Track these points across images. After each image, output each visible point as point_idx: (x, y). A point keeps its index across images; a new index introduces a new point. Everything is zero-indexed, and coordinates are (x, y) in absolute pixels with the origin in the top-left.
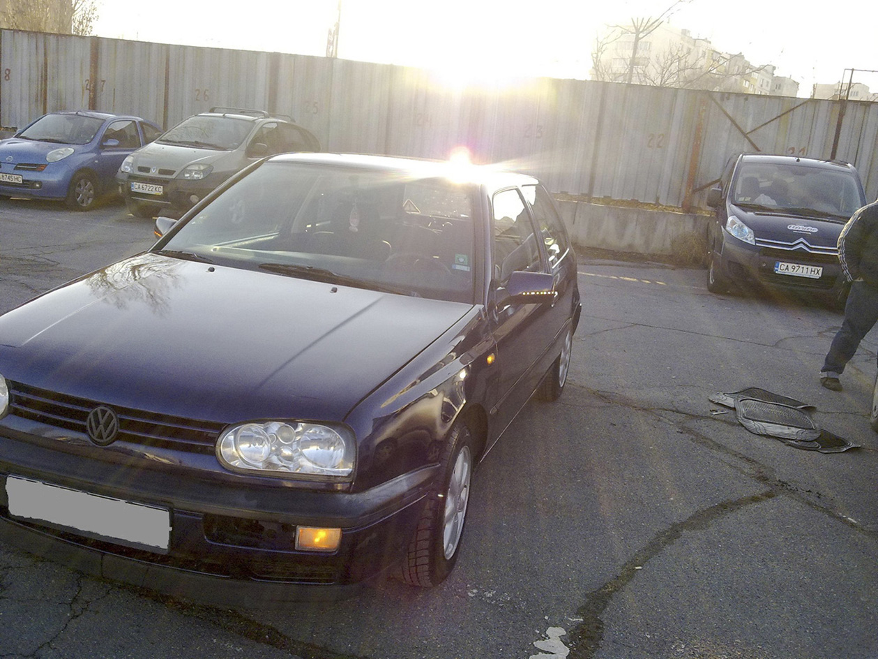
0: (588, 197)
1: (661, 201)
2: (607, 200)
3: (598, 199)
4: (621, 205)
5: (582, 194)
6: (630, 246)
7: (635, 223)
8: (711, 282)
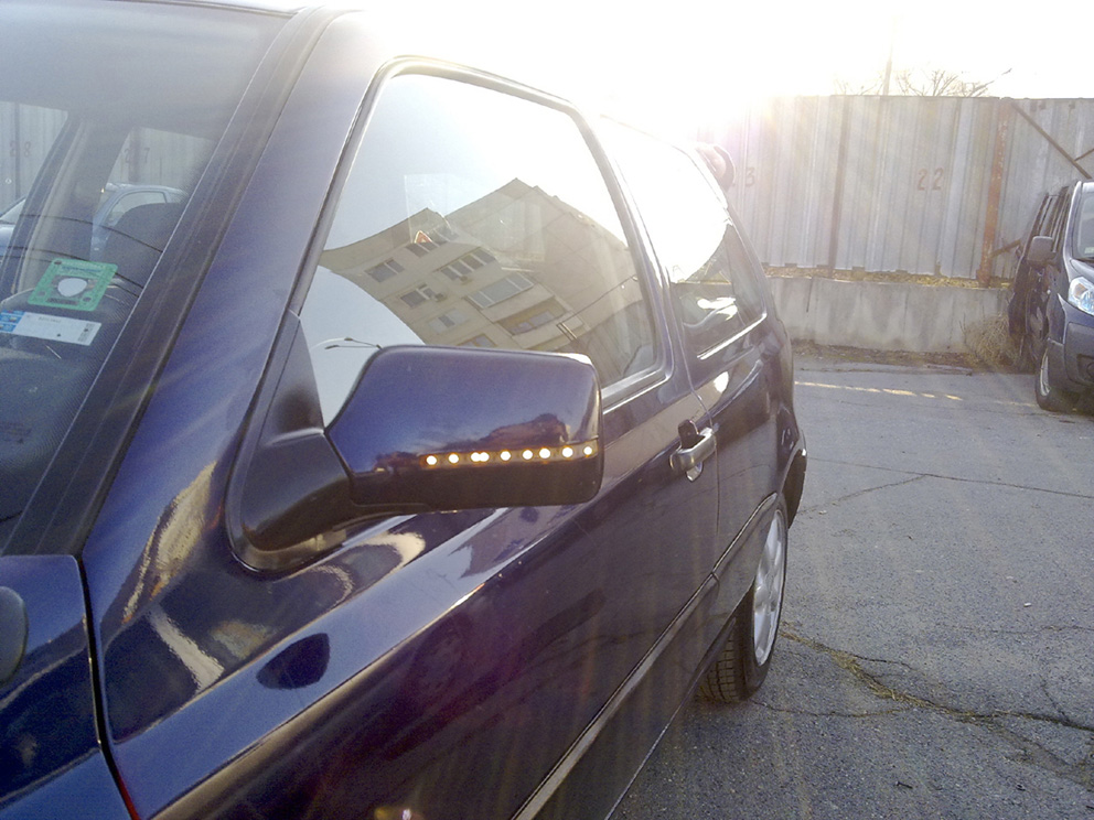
0: (829, 270)
1: (942, 272)
2: (857, 274)
3: (843, 274)
4: (881, 280)
5: (819, 267)
6: (897, 341)
7: (904, 305)
8: (1043, 393)
